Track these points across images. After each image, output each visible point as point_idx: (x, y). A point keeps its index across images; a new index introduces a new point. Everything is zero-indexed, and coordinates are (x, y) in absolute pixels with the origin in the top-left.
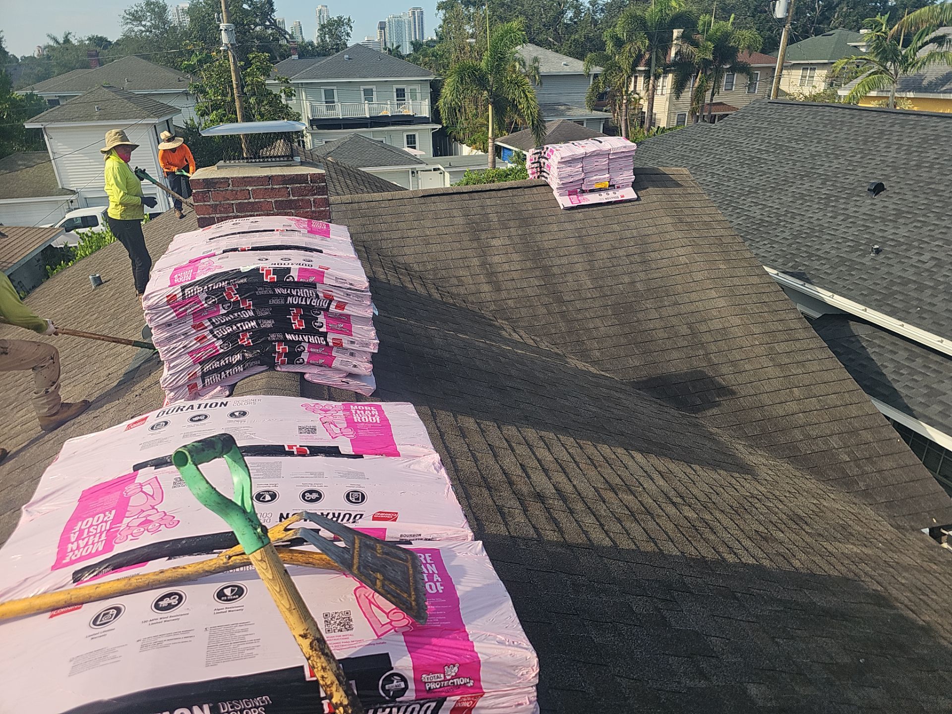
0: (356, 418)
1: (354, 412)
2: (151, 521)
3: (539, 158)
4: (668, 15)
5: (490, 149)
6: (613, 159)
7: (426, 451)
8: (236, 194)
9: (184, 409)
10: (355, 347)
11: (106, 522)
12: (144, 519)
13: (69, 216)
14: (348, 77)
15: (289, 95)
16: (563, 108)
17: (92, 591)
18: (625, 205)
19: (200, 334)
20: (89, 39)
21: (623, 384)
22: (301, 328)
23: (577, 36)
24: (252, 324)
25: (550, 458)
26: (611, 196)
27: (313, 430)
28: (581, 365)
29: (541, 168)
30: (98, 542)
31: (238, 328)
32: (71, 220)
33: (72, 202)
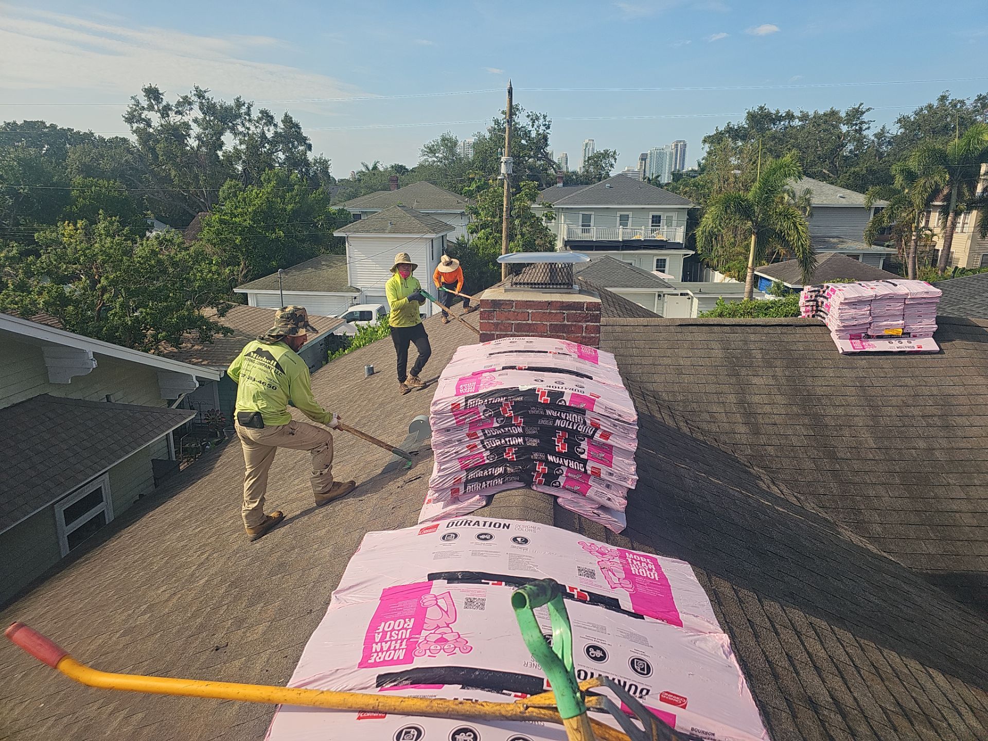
0: (634, 570)
1: (630, 562)
2: (446, 641)
3: (816, 296)
4: (976, 149)
5: (748, 279)
6: (909, 305)
7: (712, 627)
8: (517, 315)
9: (472, 524)
10: (613, 479)
11: (407, 629)
12: (440, 636)
13: (351, 310)
14: (607, 204)
15: (550, 218)
16: (835, 240)
17: (397, 704)
18: (923, 356)
19: (472, 443)
20: (392, 167)
21: (913, 574)
22: (564, 451)
23: (857, 169)
24: (519, 440)
25: (822, 653)
26: (905, 345)
27: (592, 574)
28: (856, 539)
29: (817, 306)
30: (399, 649)
31: (506, 442)
32: (352, 313)
33: (355, 298)
